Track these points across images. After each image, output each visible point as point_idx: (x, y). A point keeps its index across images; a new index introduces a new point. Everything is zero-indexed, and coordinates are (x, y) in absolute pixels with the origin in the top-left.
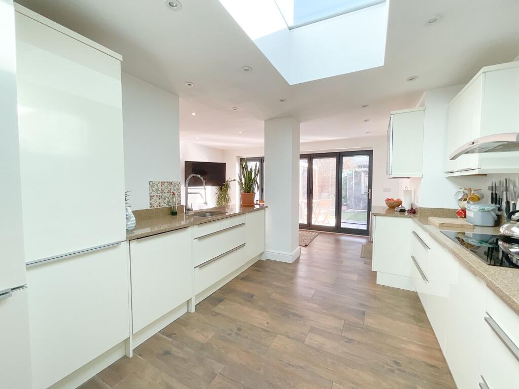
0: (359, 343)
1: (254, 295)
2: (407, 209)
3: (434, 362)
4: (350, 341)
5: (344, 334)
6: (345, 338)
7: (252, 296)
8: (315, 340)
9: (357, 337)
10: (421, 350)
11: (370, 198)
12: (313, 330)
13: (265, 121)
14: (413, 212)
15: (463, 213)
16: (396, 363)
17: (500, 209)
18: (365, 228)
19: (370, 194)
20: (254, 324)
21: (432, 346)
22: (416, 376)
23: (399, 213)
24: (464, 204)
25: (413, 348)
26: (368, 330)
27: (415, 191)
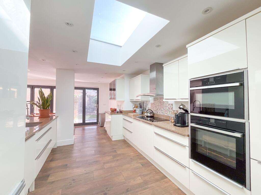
0: (120, 159)
1: (67, 164)
2: (119, 111)
3: (137, 154)
4: (117, 160)
5: (115, 159)
6: (116, 160)
7: (67, 165)
8: (108, 165)
9: (118, 158)
10: (134, 153)
11: (98, 108)
12: (104, 163)
13: (56, 69)
14: (121, 112)
15: (135, 111)
16: (131, 159)
17: (142, 110)
18: (96, 121)
19: (98, 107)
20: (79, 174)
21: (135, 151)
22: (137, 159)
23: (117, 113)
24: (135, 109)
25: (132, 153)
26: (120, 155)
27: (120, 105)
